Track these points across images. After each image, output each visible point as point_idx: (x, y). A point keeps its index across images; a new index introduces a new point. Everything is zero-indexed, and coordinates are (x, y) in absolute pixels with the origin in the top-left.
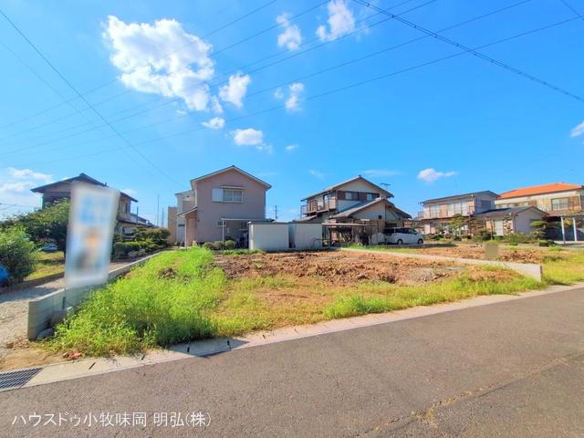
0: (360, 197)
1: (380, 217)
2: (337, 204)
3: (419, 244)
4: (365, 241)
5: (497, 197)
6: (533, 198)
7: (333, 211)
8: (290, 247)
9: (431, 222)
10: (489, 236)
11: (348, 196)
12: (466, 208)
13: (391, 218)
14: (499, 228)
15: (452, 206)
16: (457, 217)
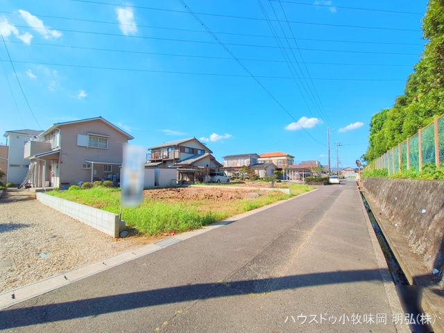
0: (193, 152)
1: (207, 166)
2: (180, 155)
3: (228, 182)
4: (201, 180)
5: (259, 157)
6: (271, 158)
7: (177, 160)
8: (156, 184)
9: (230, 169)
10: (257, 178)
11: (187, 150)
12: (246, 162)
13: (213, 166)
14: (261, 173)
15: (239, 160)
16: (244, 167)
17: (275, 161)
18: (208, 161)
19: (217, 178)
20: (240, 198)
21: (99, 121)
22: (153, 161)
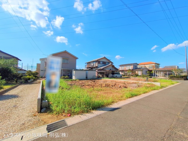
0: (104, 63)
1: (111, 69)
2: (98, 65)
3: (121, 77)
4: (107, 76)
5: (138, 65)
6: (145, 65)
7: (97, 67)
8: (86, 78)
9: (122, 71)
10: (137, 75)
11: (101, 63)
12: (131, 67)
13: (114, 70)
14: (140, 73)
15: (127, 67)
16: (130, 70)
17: (147, 66)
18: (111, 67)
19: (115, 75)
20: (126, 87)
21: (65, 52)
22: (88, 68)
